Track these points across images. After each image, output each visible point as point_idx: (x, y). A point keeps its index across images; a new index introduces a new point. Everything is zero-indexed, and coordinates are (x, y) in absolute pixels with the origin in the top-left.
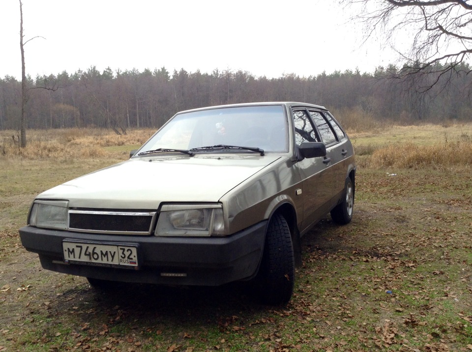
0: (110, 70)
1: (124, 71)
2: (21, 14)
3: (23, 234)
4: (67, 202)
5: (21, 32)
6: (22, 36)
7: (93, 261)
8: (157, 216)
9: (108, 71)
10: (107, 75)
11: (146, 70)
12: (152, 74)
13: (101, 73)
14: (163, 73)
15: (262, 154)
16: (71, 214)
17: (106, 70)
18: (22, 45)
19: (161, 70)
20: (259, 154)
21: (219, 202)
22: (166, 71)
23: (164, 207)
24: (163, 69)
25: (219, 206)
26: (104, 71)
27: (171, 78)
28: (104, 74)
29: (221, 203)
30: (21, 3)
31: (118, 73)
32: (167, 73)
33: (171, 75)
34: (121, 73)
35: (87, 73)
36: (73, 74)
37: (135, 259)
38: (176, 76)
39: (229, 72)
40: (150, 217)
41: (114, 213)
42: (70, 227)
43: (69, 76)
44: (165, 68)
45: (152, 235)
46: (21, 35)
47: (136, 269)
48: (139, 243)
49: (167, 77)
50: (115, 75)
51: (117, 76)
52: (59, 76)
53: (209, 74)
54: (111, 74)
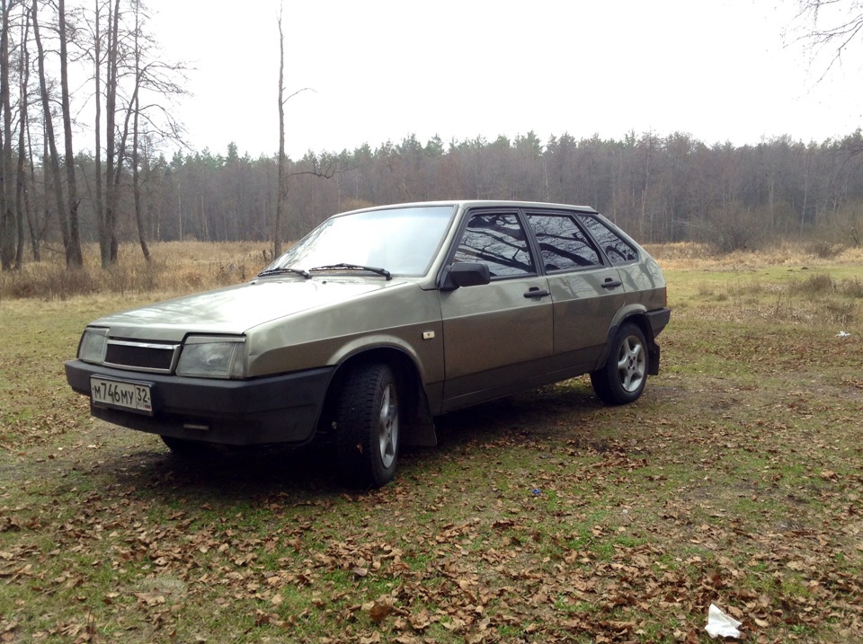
0: (439, 139)
1: (462, 141)
2: (282, 53)
3: (68, 368)
4: (108, 330)
5: (281, 82)
6: (281, 90)
7: (116, 403)
8: (181, 349)
9: (435, 141)
10: (434, 149)
11: (500, 137)
12: (511, 144)
13: (424, 146)
14: (530, 142)
15: (388, 277)
16: (109, 345)
17: (431, 140)
18: (281, 104)
19: (527, 137)
20: (385, 278)
21: (243, 335)
22: (536, 138)
23: (190, 340)
24: (531, 135)
25: (243, 339)
26: (429, 142)
27: (544, 150)
28: (428, 148)
29: (245, 335)
30: (281, 35)
31: (452, 145)
32: (538, 141)
33: (544, 144)
34: (456, 145)
35: (401, 146)
36: (379, 148)
37: (149, 403)
38: (552, 146)
39: (653, 135)
40: (173, 350)
41: (145, 345)
42: (106, 361)
43: (372, 152)
44: (535, 133)
45: (173, 374)
46: (281, 86)
47: (151, 415)
48: (155, 382)
49: (537, 148)
50: (446, 148)
51: (450, 150)
52: (357, 152)
53: (617, 141)
54: (441, 146)
